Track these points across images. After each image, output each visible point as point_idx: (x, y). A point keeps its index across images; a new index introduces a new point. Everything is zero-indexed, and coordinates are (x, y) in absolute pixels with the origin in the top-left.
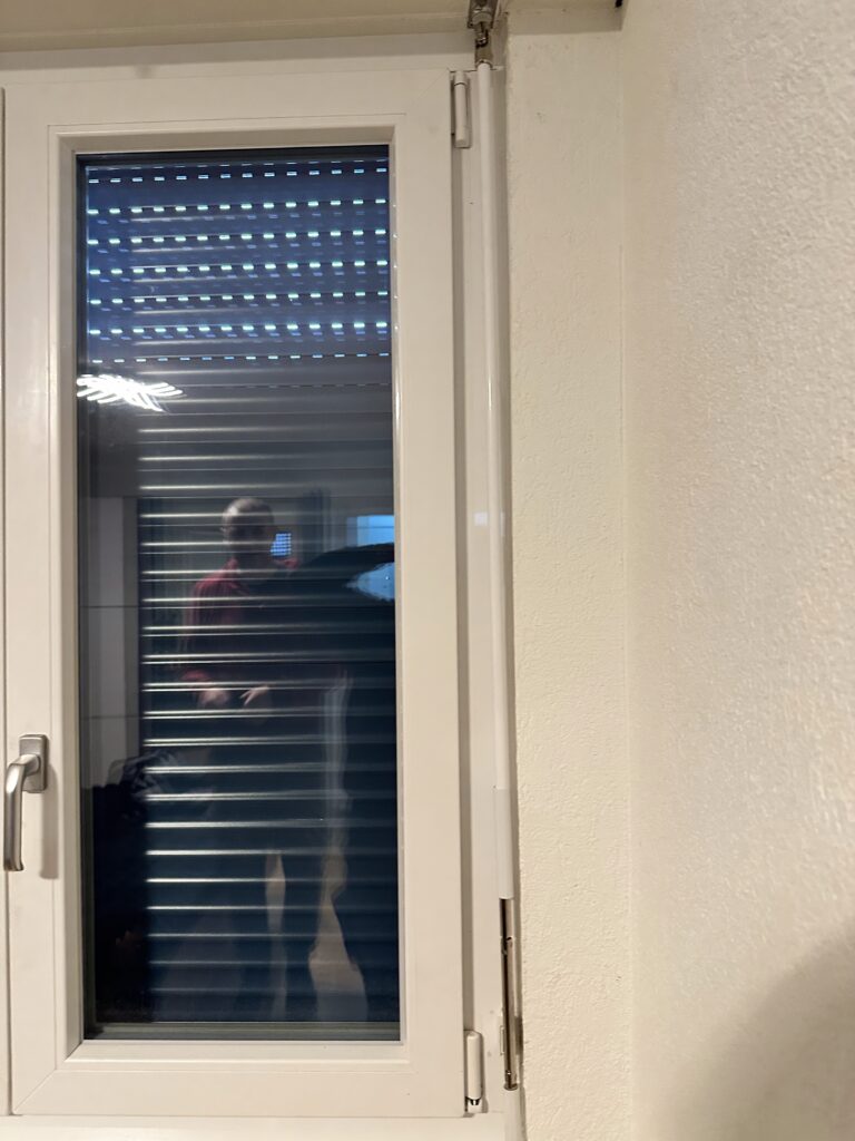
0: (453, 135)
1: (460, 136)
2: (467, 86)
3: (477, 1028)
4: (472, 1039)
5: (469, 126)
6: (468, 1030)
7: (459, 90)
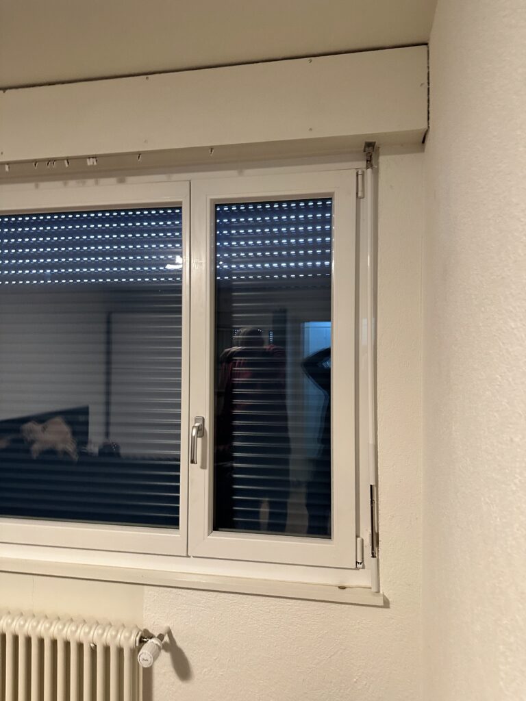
0: (357, 193)
1: (360, 195)
2: (363, 175)
3: (361, 536)
4: (358, 539)
5: (363, 191)
6: (357, 536)
7: (360, 177)
